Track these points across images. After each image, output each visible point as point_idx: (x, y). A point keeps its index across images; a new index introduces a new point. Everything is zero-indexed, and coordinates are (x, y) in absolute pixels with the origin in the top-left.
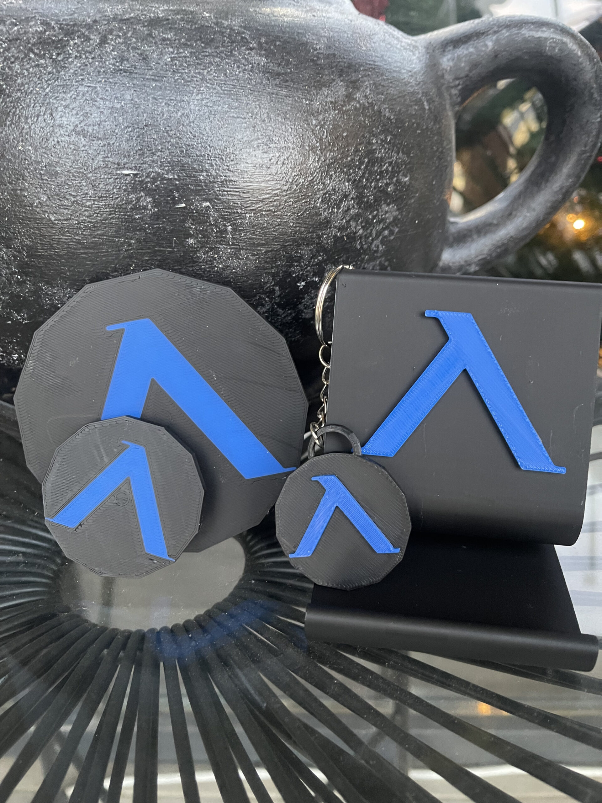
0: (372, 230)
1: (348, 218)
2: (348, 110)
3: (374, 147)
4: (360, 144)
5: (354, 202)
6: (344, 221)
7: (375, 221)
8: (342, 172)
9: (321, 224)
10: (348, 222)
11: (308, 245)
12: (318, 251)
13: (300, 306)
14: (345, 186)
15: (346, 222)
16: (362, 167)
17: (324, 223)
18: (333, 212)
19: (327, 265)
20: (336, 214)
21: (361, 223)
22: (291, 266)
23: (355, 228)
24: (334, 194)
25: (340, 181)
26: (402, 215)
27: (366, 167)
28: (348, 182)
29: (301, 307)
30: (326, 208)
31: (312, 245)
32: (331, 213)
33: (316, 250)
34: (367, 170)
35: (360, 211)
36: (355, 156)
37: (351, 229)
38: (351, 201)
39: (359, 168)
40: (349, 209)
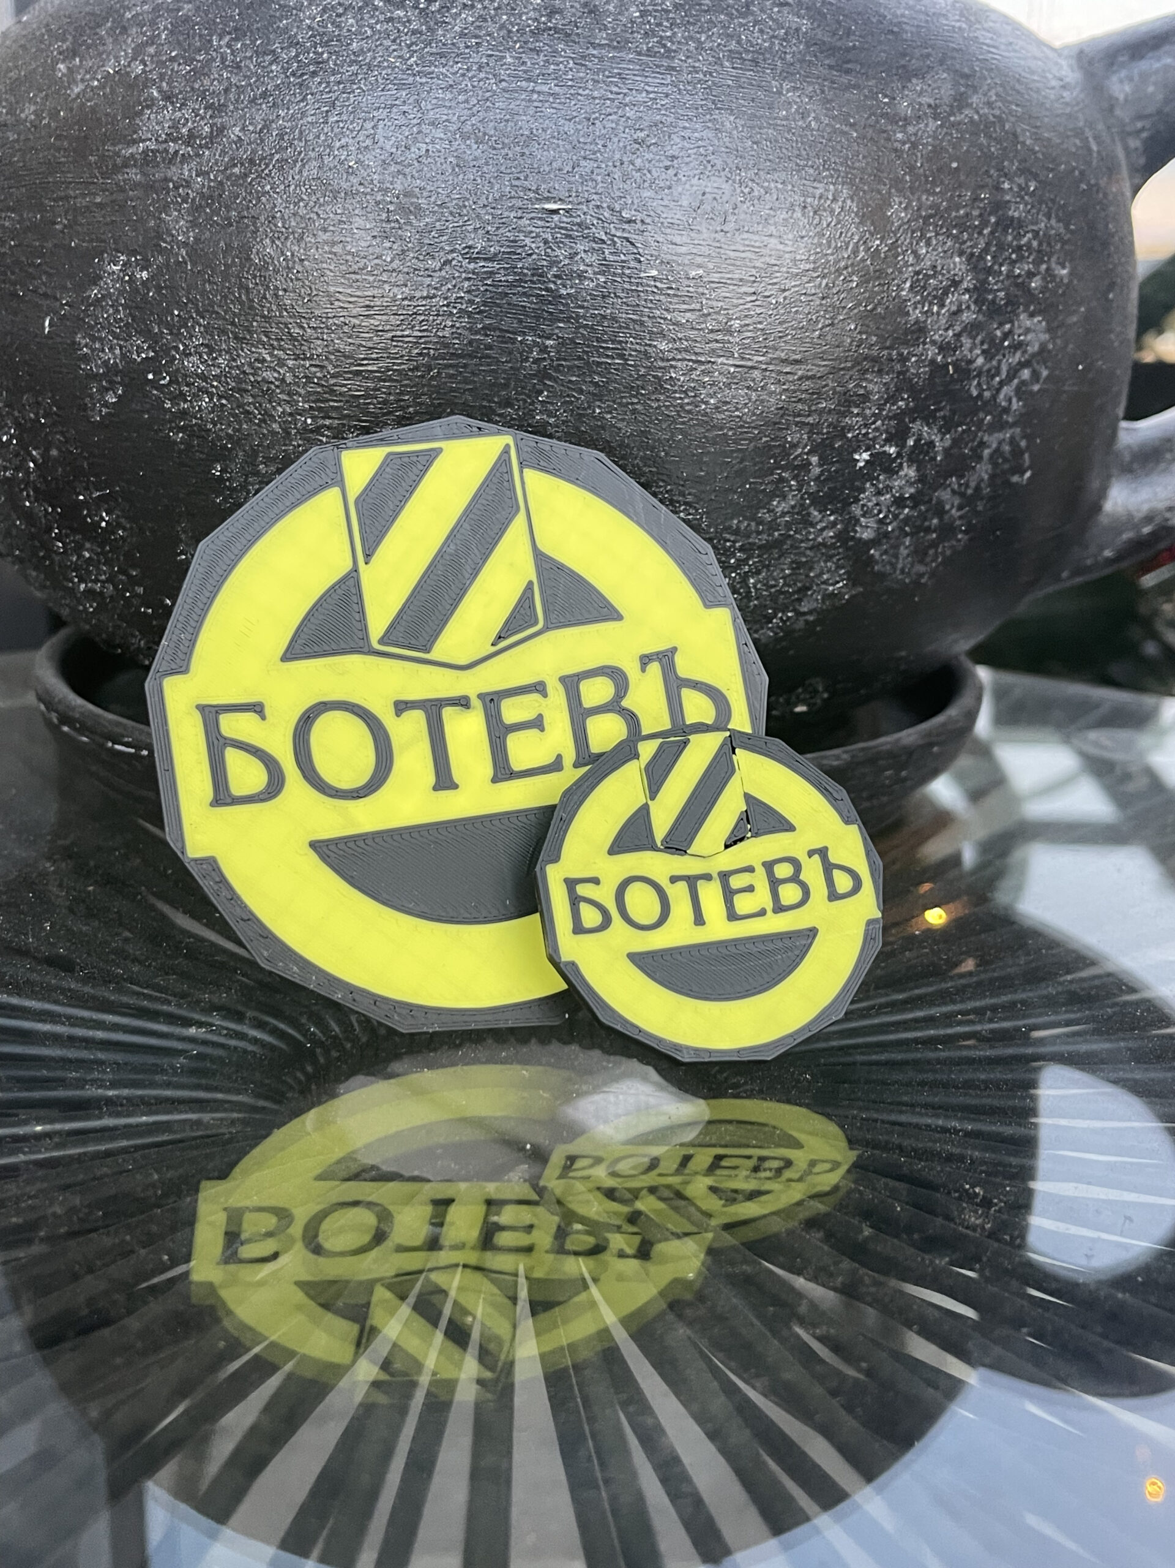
0: (1000, 361)
1: (958, 329)
2: (959, 123)
3: (1008, 198)
4: (982, 187)
5: (970, 297)
6: (950, 333)
7: (1006, 343)
8: (949, 235)
9: (907, 332)
10: (958, 336)
11: (880, 372)
12: (899, 390)
13: (853, 508)
14: (955, 263)
15: (954, 335)
16: (985, 232)
17: (913, 332)
18: (930, 310)
19: (913, 421)
20: (935, 317)
21: (982, 343)
22: (848, 413)
23: (971, 351)
24: (934, 276)
25: (945, 252)
26: (1054, 344)
27: (992, 233)
28: (961, 254)
29: (856, 510)
30: (919, 302)
31: (888, 374)
32: (927, 312)
33: (896, 386)
34: (995, 238)
35: (981, 317)
36: (973, 208)
37: (962, 352)
38: (963, 294)
39: (980, 233)
40: (959, 311)
